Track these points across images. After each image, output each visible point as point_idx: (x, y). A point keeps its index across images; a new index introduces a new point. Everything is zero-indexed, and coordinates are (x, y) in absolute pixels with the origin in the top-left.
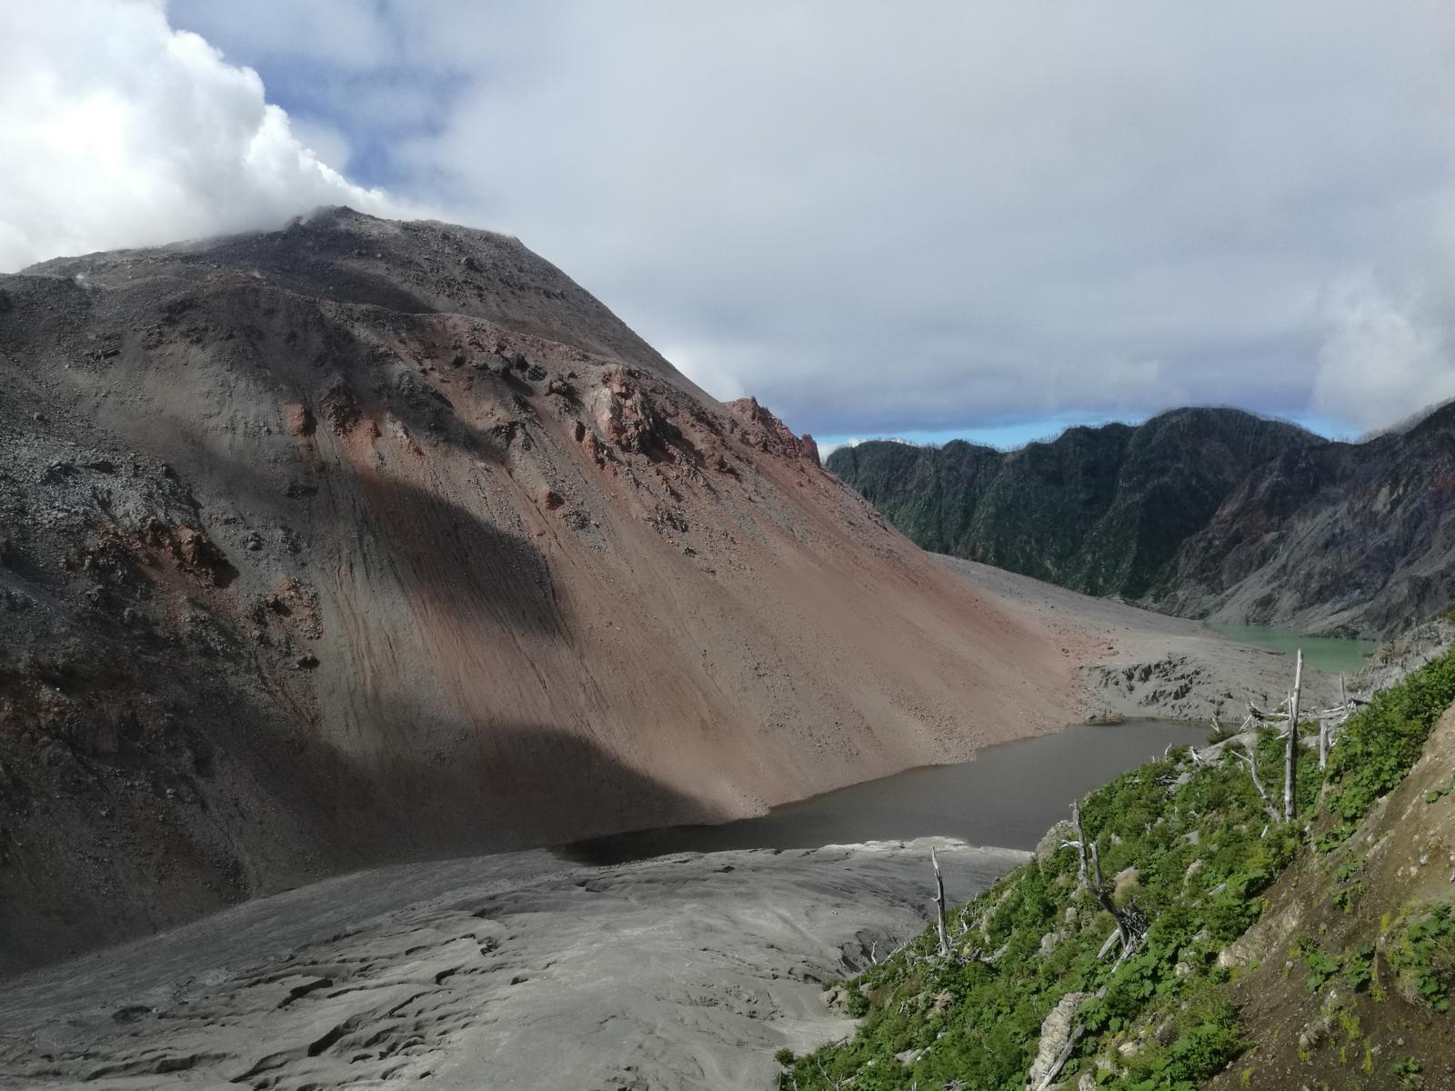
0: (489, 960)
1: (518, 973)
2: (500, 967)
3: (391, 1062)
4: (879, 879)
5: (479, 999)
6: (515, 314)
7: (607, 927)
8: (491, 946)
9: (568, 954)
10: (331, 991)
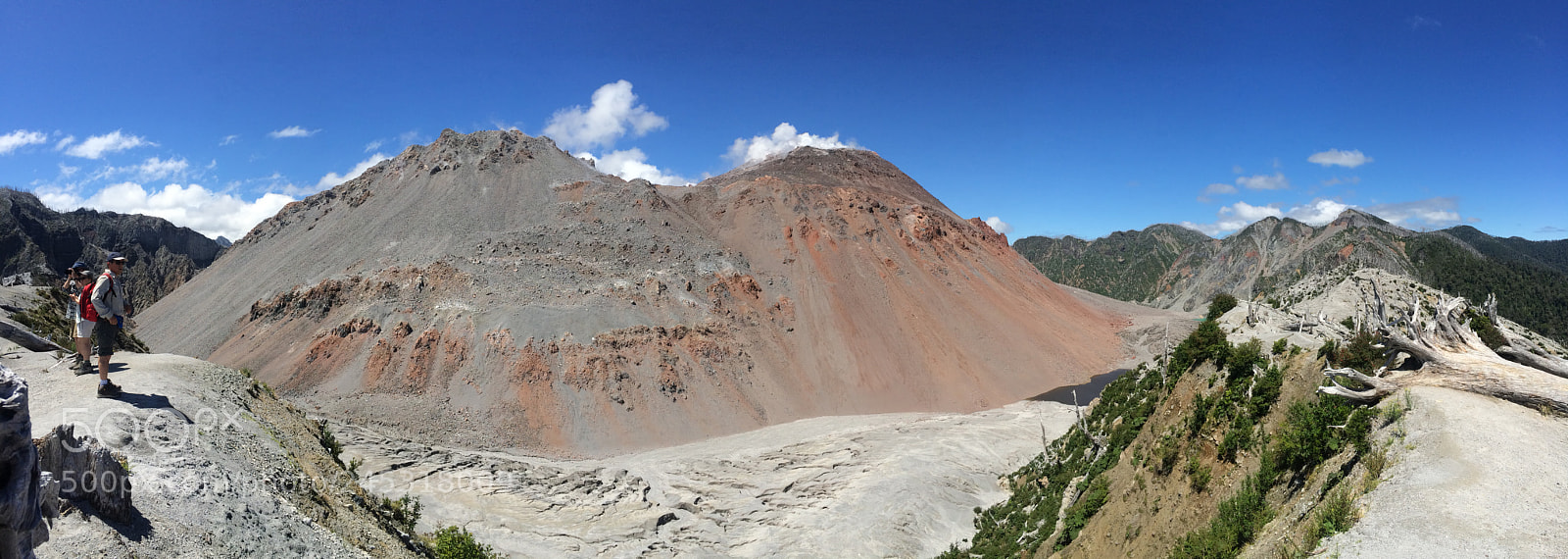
0: (854, 461)
1: (866, 467)
2: (859, 464)
3: (812, 500)
4: (1027, 427)
5: (848, 477)
6: (875, 185)
7: (905, 449)
8: (856, 454)
9: (887, 460)
10: (793, 466)
